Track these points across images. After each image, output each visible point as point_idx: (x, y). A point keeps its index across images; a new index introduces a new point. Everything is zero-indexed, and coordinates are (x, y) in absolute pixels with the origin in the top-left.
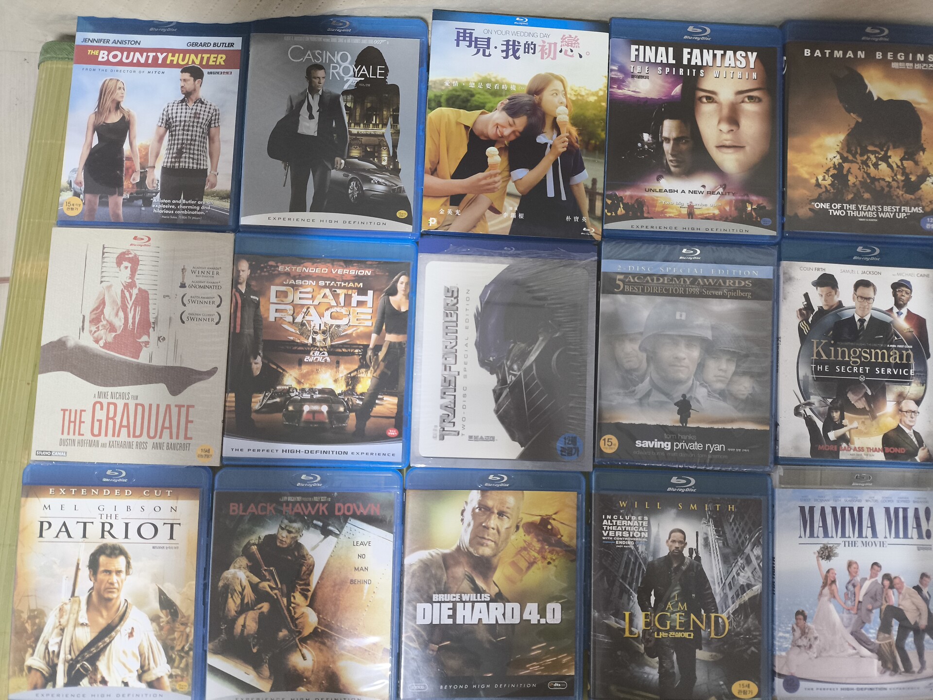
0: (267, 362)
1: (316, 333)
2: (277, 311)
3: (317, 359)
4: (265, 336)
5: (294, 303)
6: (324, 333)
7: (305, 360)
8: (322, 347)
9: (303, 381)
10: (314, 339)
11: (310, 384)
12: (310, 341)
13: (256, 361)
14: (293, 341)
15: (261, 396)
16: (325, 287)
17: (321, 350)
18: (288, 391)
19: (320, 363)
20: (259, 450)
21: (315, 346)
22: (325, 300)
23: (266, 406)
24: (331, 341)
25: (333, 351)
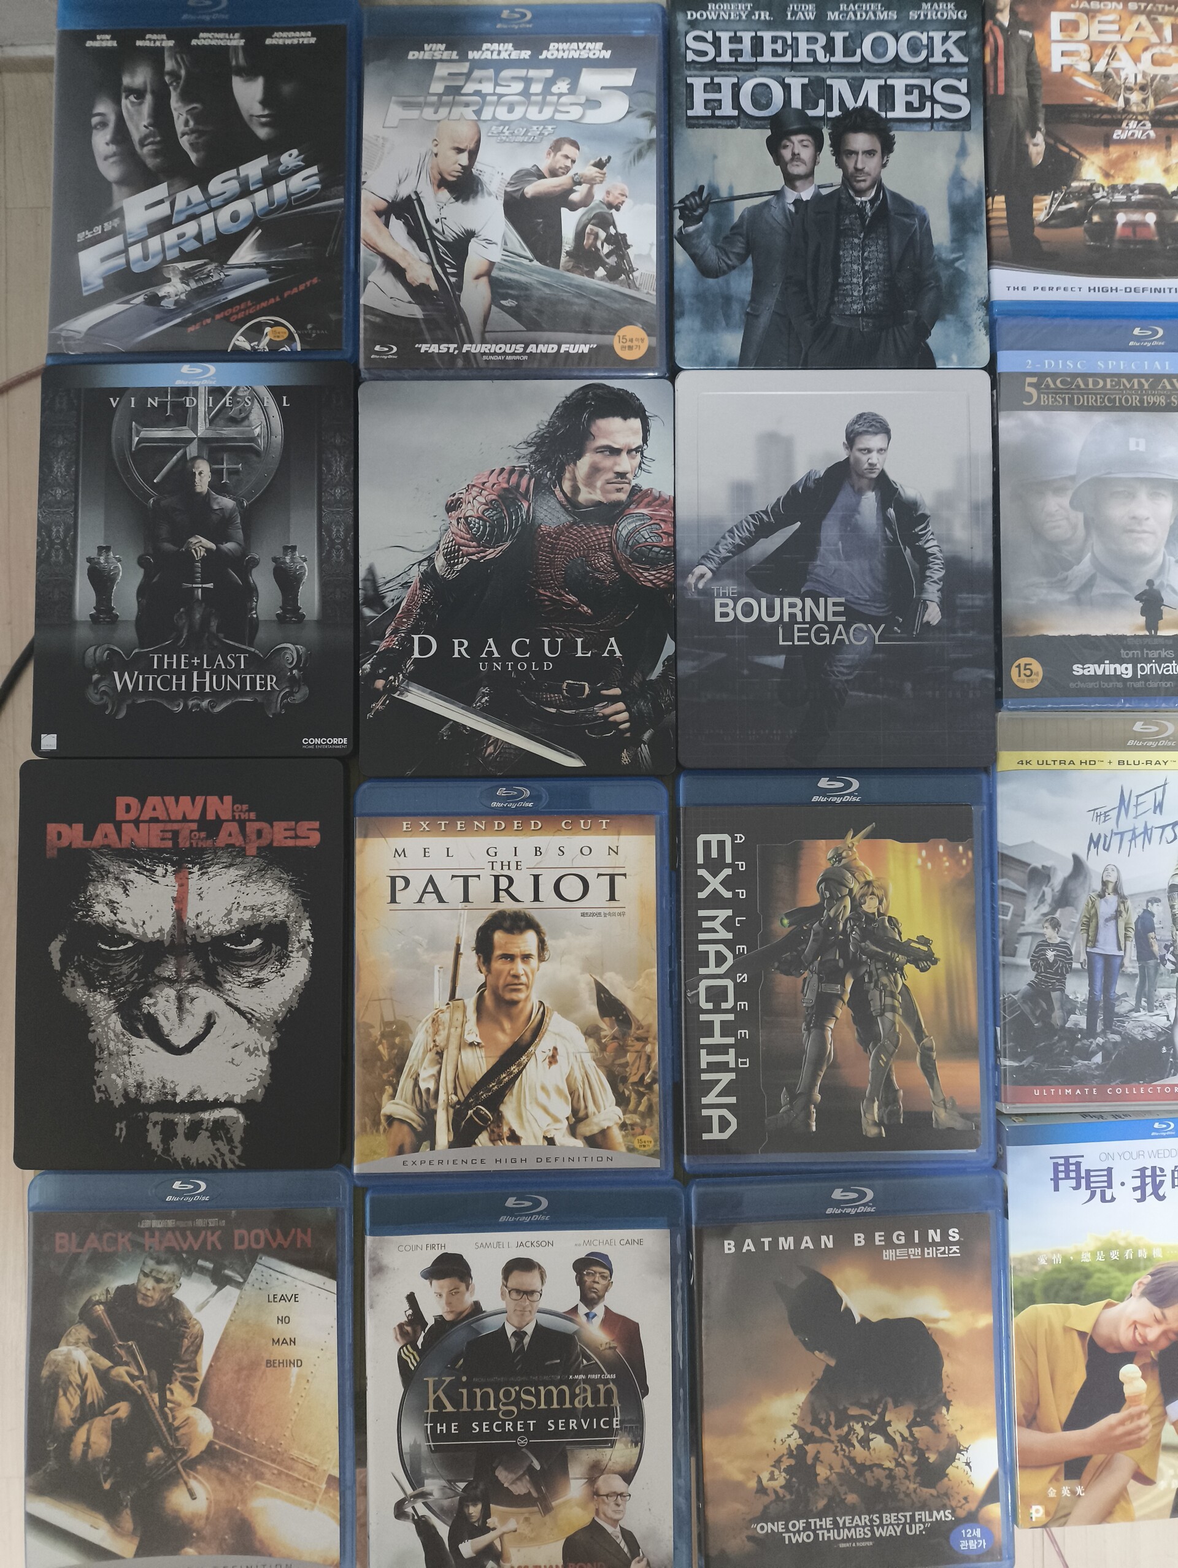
0: (1051, 141)
1: (1130, 89)
2: (1063, 54)
3: (1133, 134)
4: (1044, 99)
5: (1092, 39)
6: (1143, 88)
7: (1115, 137)
8: (1141, 114)
9: (1112, 172)
10: (1127, 101)
11: (1125, 178)
12: (1121, 104)
13: (1035, 141)
14: (1093, 105)
15: (1048, 200)
16: (1139, 12)
17: (1140, 118)
18: (1090, 190)
19: (1138, 142)
20: (1051, 289)
21: (1129, 113)
22: (1140, 34)
23: (1054, 216)
24: (1156, 103)
25: (1158, 119)
